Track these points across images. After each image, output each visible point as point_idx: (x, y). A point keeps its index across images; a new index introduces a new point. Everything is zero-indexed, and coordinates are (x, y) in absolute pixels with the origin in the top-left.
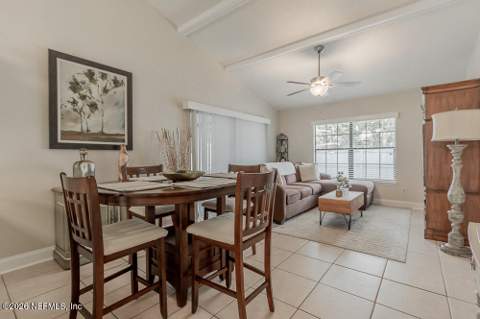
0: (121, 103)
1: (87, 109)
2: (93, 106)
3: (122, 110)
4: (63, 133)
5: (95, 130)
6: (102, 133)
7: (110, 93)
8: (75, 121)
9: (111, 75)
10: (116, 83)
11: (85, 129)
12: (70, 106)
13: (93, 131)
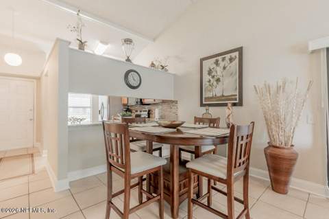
0: (234, 72)
1: (215, 83)
2: (218, 80)
3: (235, 78)
4: (205, 98)
5: (219, 94)
6: (223, 96)
7: (227, 68)
8: (210, 91)
9: (228, 56)
10: (231, 60)
11: (214, 94)
12: (208, 84)
13: (218, 95)
